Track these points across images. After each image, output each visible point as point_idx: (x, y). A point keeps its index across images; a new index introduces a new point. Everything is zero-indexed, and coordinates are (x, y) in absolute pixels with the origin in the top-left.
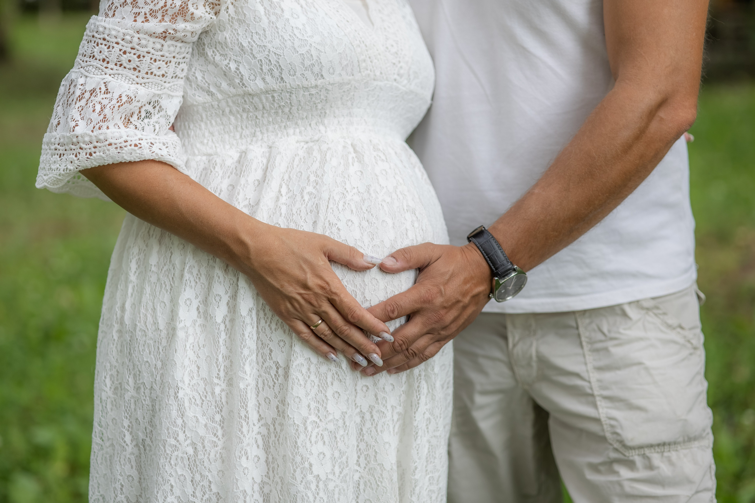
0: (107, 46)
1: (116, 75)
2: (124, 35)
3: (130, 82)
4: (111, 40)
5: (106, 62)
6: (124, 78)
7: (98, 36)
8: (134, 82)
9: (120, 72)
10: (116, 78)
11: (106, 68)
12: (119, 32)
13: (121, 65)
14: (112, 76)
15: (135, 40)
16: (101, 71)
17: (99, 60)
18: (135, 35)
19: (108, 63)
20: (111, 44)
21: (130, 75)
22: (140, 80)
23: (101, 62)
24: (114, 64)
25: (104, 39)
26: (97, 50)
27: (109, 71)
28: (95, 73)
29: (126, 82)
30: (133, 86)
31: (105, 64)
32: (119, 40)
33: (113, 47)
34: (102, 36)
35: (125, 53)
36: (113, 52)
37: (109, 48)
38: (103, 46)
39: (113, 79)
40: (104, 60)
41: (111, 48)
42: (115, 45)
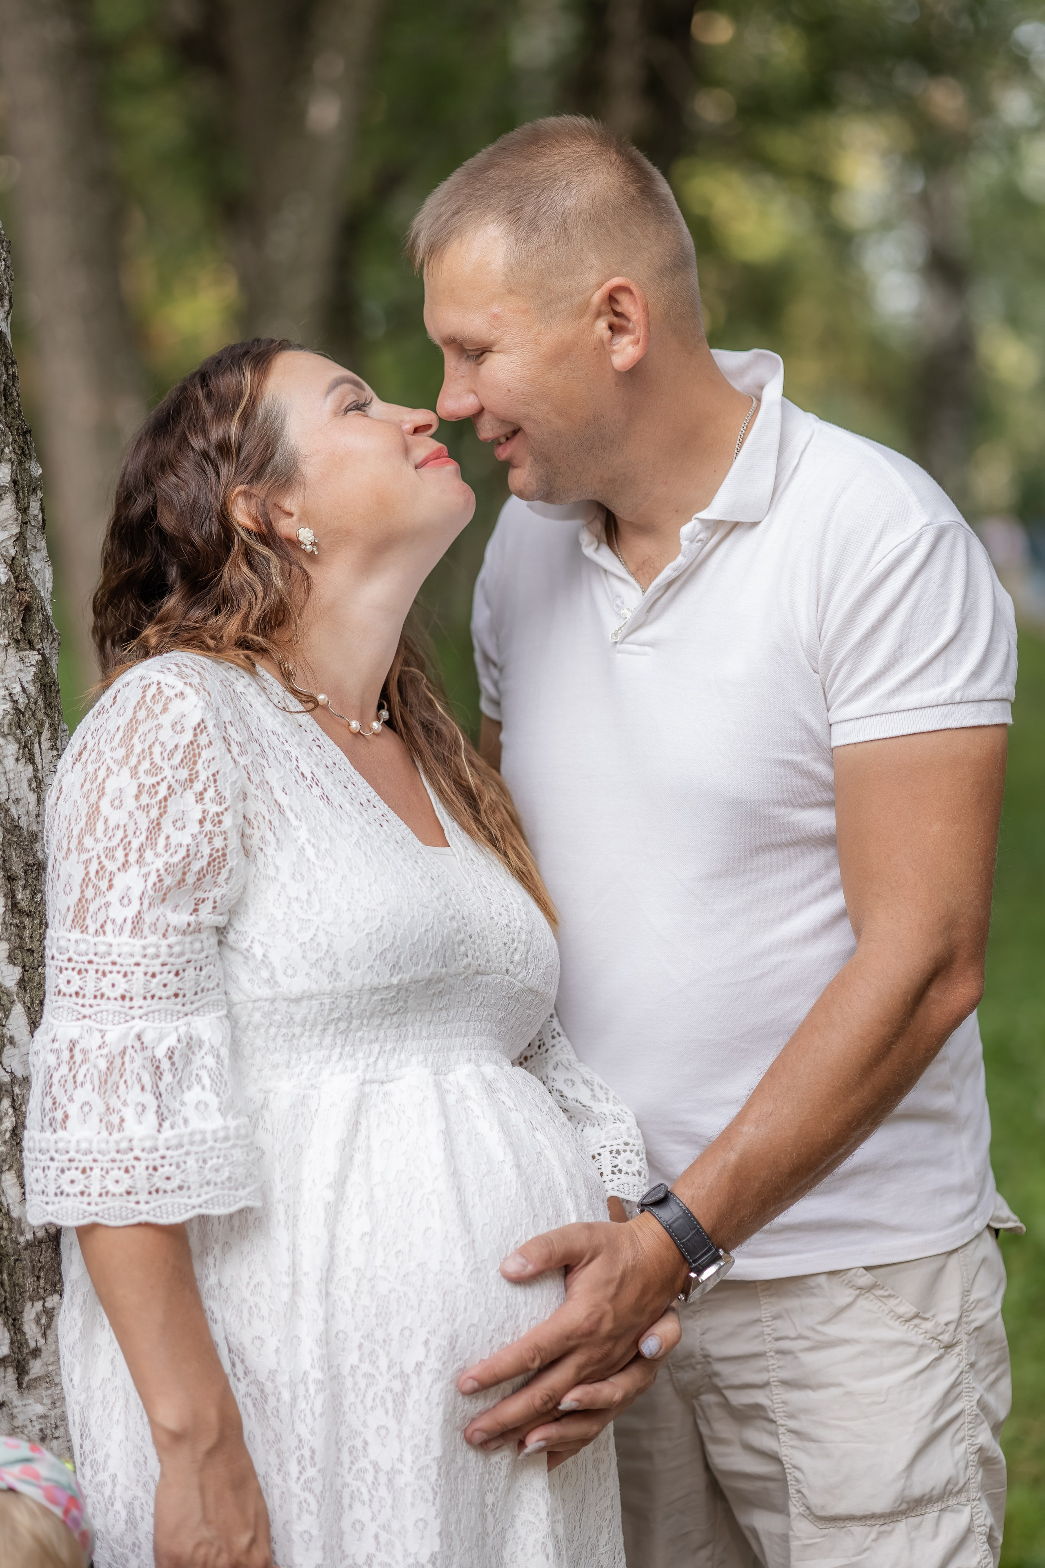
0: (122, 974)
1: (151, 1015)
2: (144, 948)
3: (175, 1018)
4: (125, 962)
5: (127, 999)
6: (163, 1015)
7: (102, 961)
8: (180, 1015)
9: (103, 1007)
10: (151, 1019)
11: (131, 1008)
12: (134, 945)
13: (153, 997)
14: (145, 1018)
15: (164, 950)
16: (123, 1016)
17: (116, 999)
18: (160, 942)
19: (131, 999)
20: (129, 969)
21: (171, 1007)
22: (188, 1008)
23: (120, 1002)
24: (141, 998)
25: (114, 963)
26: (105, 983)
27: (137, 1012)
28: (116, 1022)
29: (169, 1020)
30: (181, 1022)
31: (127, 1003)
32: (91, 957)
33: (133, 973)
34: (109, 960)
35: (154, 975)
36: (134, 981)
37: (125, 975)
38: (115, 974)
39: (147, 1024)
40: (123, 997)
41: (129, 975)
42: (135, 969)
